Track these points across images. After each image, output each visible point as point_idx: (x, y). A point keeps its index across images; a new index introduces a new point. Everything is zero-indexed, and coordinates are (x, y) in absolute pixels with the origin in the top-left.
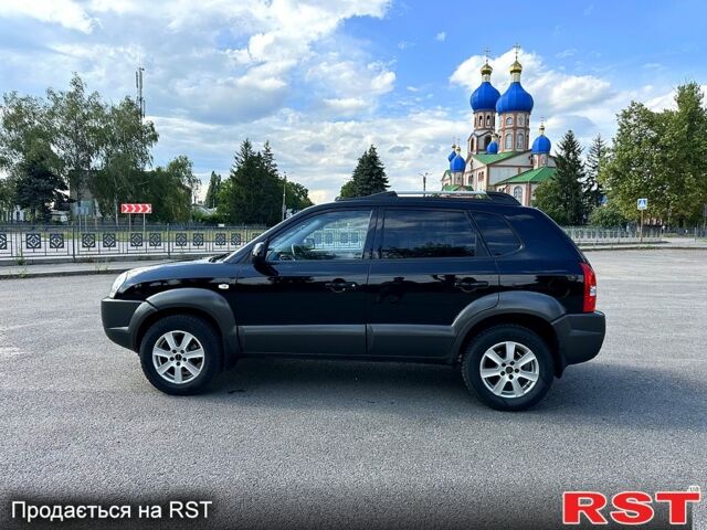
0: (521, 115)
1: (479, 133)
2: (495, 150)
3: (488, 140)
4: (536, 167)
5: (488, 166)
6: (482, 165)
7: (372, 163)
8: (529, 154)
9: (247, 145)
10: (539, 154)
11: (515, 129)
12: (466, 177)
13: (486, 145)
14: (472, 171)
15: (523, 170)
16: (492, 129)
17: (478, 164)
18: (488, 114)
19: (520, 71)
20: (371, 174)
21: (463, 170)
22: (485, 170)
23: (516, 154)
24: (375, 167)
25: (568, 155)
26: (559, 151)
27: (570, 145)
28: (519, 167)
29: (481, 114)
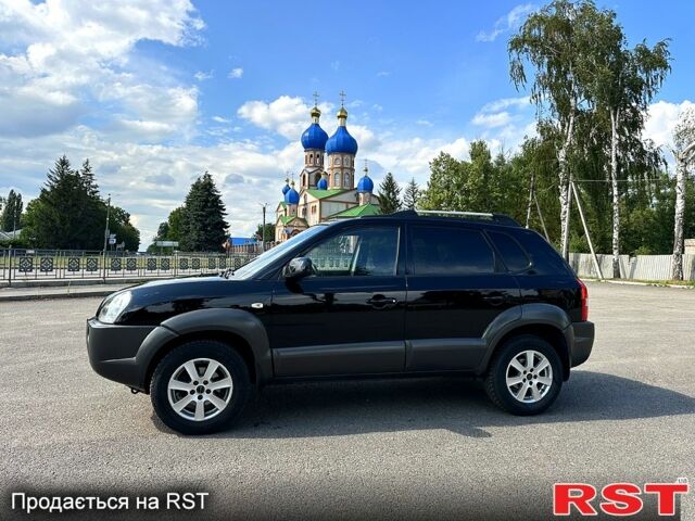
0: (347, 157)
1: (310, 170)
2: (325, 187)
3: (318, 176)
4: (361, 204)
5: (321, 200)
6: (314, 199)
7: (208, 190)
8: (355, 192)
9: (64, 163)
10: (364, 193)
11: (342, 168)
12: (300, 209)
13: (317, 180)
14: (306, 204)
15: (350, 206)
16: (321, 167)
17: (310, 198)
18: (318, 153)
19: (345, 117)
20: (207, 201)
21: (297, 202)
22: (318, 204)
23: (344, 192)
24: (211, 195)
25: (388, 194)
26: (382, 191)
27: (390, 185)
28: (347, 203)
29: (311, 153)
